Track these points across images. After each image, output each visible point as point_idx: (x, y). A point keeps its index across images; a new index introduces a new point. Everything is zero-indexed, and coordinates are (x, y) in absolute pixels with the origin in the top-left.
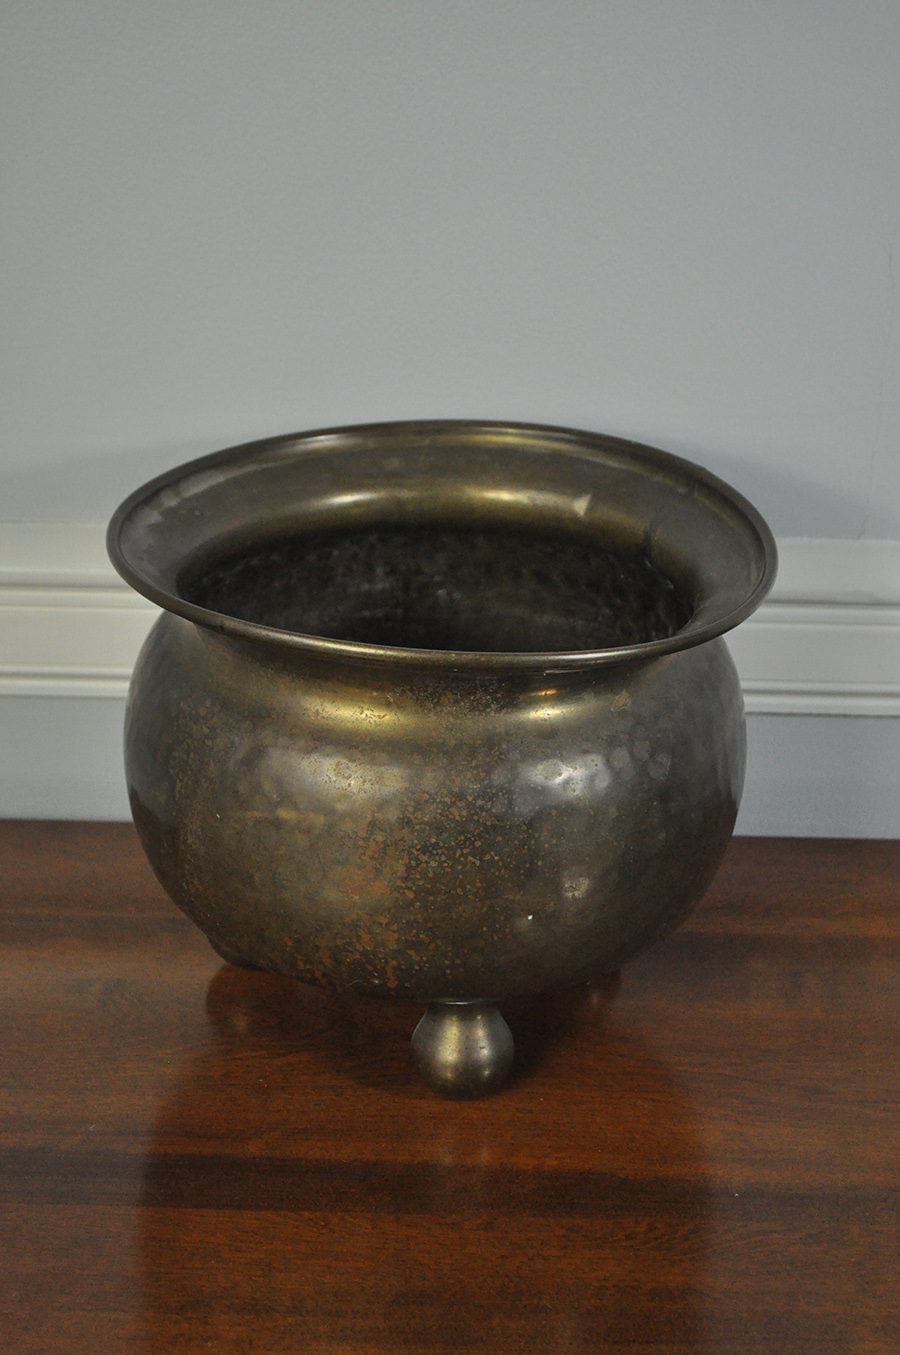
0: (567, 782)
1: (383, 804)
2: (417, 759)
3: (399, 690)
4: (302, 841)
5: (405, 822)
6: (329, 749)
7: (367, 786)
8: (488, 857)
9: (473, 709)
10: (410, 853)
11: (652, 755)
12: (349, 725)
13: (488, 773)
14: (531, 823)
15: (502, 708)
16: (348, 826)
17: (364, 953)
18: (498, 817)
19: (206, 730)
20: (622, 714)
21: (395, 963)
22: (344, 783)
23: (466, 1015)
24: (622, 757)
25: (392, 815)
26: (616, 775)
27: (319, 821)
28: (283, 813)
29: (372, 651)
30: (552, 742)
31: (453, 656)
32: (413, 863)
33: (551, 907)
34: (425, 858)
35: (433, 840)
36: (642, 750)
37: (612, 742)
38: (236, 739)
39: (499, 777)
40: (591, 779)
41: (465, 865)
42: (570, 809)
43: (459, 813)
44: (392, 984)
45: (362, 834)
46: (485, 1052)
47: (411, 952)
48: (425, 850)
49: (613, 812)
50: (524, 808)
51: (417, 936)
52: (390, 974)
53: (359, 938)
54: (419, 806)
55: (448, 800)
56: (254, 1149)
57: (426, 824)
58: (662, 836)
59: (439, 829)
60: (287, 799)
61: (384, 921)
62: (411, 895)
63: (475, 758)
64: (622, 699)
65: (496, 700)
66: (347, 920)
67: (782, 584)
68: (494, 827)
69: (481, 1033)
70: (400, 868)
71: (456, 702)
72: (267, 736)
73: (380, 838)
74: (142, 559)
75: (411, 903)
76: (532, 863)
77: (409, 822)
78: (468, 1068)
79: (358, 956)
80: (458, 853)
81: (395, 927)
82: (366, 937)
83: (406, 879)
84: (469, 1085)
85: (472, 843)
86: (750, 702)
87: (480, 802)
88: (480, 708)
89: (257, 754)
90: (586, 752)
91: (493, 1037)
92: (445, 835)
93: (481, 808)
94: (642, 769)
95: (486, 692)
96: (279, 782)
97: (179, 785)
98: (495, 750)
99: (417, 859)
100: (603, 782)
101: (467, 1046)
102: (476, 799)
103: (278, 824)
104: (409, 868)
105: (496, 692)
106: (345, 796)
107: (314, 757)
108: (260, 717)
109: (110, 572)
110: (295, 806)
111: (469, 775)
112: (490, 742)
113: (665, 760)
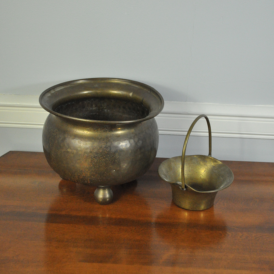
0: (121, 145)
1: (87, 148)
2: (93, 140)
3: (90, 128)
4: (72, 155)
5: (91, 152)
6: (77, 138)
7: (84, 145)
8: (106, 159)
9: (104, 131)
10: (92, 158)
11: (138, 141)
12: (81, 134)
13: (106, 143)
14: (115, 153)
15: (110, 131)
16: (80, 153)
17: (83, 176)
19: (55, 134)
20: (133, 133)
21: (89, 178)
22: (80, 145)
23: (104, 189)
24: (132, 141)
25: (88, 151)
26: (131, 144)
27: (75, 151)
28: (69, 150)
29: (86, 120)
30: (120, 138)
31: (99, 121)
32: (92, 160)
33: (118, 169)
34: (94, 159)
35: (96, 156)
36: (136, 139)
37: (130, 138)
38: (61, 136)
39: (108, 144)
40: (126, 145)
41: (102, 160)
42: (122, 151)
43: (101, 151)
44: (89, 182)
45: (83, 154)
46: (108, 196)
47: (92, 176)
48: (94, 157)
49: (130, 152)
50: (113, 150)
51: (93, 173)
52: (88, 180)
53: (82, 173)
54: (93, 149)
55: (99, 148)
56: (63, 213)
57: (95, 152)
58: (140, 156)
59: (97, 153)
60: (69, 147)
61: (87, 171)
62: (92, 166)
63: (104, 140)
64: (133, 130)
66: (80, 170)
67: (164, 110)
68: (107, 153)
69: (107, 192)
70: (90, 160)
71: (101, 130)
72: (66, 136)
73: (86, 155)
74: (45, 102)
76: (114, 160)
78: (104, 199)
80: (101, 158)
81: (89, 172)
82: (84, 174)
83: (91, 163)
84: (104, 202)
85: (103, 156)
86: (160, 132)
87: (105, 149)
89: (64, 139)
90: (125, 140)
91: (109, 193)
92: (98, 155)
93: (105, 150)
94: (136, 144)
95: (106, 128)
96: (68, 144)
97: (50, 144)
98: (107, 139)
100: (128, 146)
101: (104, 195)
103: (68, 152)
104: (91, 160)
105: (108, 128)
106: (80, 147)
107: (75, 139)
108: (65, 132)
109: (39, 105)
110: (71, 149)
111: (103, 144)
112: (107, 138)
113: (141, 142)
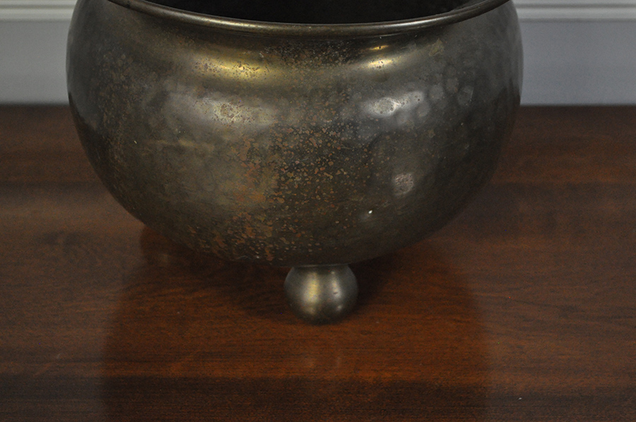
0: (396, 113)
2: (284, 102)
3: (268, 49)
4: (199, 163)
5: (276, 149)
6: (216, 94)
7: (246, 123)
8: (339, 173)
9: (325, 62)
10: (280, 171)
11: (460, 87)
12: (231, 75)
13: (338, 111)
14: (371, 146)
15: (347, 60)
16: (233, 152)
17: (249, 239)
18: (345, 143)
19: (123, 78)
20: (437, 58)
21: (271, 245)
22: (229, 121)
23: (324, 272)
24: (437, 91)
25: (266, 144)
26: (433, 106)
27: (211, 148)
28: (183, 143)
29: (246, 25)
30: (385, 84)
32: (283, 179)
33: (386, 204)
34: (291, 175)
35: (297, 162)
36: (452, 85)
37: (431, 81)
38: (146, 86)
39: (346, 114)
40: (416, 109)
41: (321, 179)
42: (399, 135)
43: (316, 142)
44: (270, 258)
45: (244, 158)
46: (338, 295)
47: (283, 239)
48: (290, 170)
49: (431, 134)
50: (366, 136)
51: (287, 228)
52: (267, 252)
53: (244, 230)
54: (286, 137)
55: (308, 132)
57: (291, 150)
58: (467, 147)
59: (300, 153)
60: (186, 131)
61: (262, 219)
62: (281, 201)
63: (327, 99)
64: (437, 47)
65: (343, 54)
66: (235, 218)
68: (343, 150)
69: (334, 283)
70: (273, 182)
71: (312, 56)
72: (168, 84)
73: (257, 162)
75: (282, 206)
76: (372, 175)
77: (279, 149)
78: (325, 306)
79: (243, 242)
80: (316, 170)
81: (270, 223)
82: (249, 229)
83: (277, 190)
84: (327, 315)
85: (327, 164)
87: (332, 133)
88: (330, 61)
89: (162, 97)
90: (410, 90)
91: (344, 285)
92: (306, 158)
93: (333, 137)
94: (452, 100)
95: (335, 48)
96: (180, 120)
97: (105, 117)
99: (286, 176)
100: (424, 112)
101: (325, 292)
102: (329, 130)
103: (180, 150)
104: (279, 182)
105: (343, 47)
106: (230, 129)
107: (206, 99)
108: (163, 69)
110: (192, 137)
111: (323, 112)
112: (340, 87)
113: (469, 91)
